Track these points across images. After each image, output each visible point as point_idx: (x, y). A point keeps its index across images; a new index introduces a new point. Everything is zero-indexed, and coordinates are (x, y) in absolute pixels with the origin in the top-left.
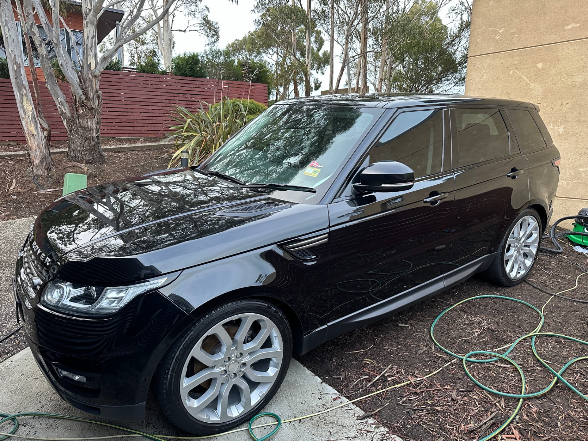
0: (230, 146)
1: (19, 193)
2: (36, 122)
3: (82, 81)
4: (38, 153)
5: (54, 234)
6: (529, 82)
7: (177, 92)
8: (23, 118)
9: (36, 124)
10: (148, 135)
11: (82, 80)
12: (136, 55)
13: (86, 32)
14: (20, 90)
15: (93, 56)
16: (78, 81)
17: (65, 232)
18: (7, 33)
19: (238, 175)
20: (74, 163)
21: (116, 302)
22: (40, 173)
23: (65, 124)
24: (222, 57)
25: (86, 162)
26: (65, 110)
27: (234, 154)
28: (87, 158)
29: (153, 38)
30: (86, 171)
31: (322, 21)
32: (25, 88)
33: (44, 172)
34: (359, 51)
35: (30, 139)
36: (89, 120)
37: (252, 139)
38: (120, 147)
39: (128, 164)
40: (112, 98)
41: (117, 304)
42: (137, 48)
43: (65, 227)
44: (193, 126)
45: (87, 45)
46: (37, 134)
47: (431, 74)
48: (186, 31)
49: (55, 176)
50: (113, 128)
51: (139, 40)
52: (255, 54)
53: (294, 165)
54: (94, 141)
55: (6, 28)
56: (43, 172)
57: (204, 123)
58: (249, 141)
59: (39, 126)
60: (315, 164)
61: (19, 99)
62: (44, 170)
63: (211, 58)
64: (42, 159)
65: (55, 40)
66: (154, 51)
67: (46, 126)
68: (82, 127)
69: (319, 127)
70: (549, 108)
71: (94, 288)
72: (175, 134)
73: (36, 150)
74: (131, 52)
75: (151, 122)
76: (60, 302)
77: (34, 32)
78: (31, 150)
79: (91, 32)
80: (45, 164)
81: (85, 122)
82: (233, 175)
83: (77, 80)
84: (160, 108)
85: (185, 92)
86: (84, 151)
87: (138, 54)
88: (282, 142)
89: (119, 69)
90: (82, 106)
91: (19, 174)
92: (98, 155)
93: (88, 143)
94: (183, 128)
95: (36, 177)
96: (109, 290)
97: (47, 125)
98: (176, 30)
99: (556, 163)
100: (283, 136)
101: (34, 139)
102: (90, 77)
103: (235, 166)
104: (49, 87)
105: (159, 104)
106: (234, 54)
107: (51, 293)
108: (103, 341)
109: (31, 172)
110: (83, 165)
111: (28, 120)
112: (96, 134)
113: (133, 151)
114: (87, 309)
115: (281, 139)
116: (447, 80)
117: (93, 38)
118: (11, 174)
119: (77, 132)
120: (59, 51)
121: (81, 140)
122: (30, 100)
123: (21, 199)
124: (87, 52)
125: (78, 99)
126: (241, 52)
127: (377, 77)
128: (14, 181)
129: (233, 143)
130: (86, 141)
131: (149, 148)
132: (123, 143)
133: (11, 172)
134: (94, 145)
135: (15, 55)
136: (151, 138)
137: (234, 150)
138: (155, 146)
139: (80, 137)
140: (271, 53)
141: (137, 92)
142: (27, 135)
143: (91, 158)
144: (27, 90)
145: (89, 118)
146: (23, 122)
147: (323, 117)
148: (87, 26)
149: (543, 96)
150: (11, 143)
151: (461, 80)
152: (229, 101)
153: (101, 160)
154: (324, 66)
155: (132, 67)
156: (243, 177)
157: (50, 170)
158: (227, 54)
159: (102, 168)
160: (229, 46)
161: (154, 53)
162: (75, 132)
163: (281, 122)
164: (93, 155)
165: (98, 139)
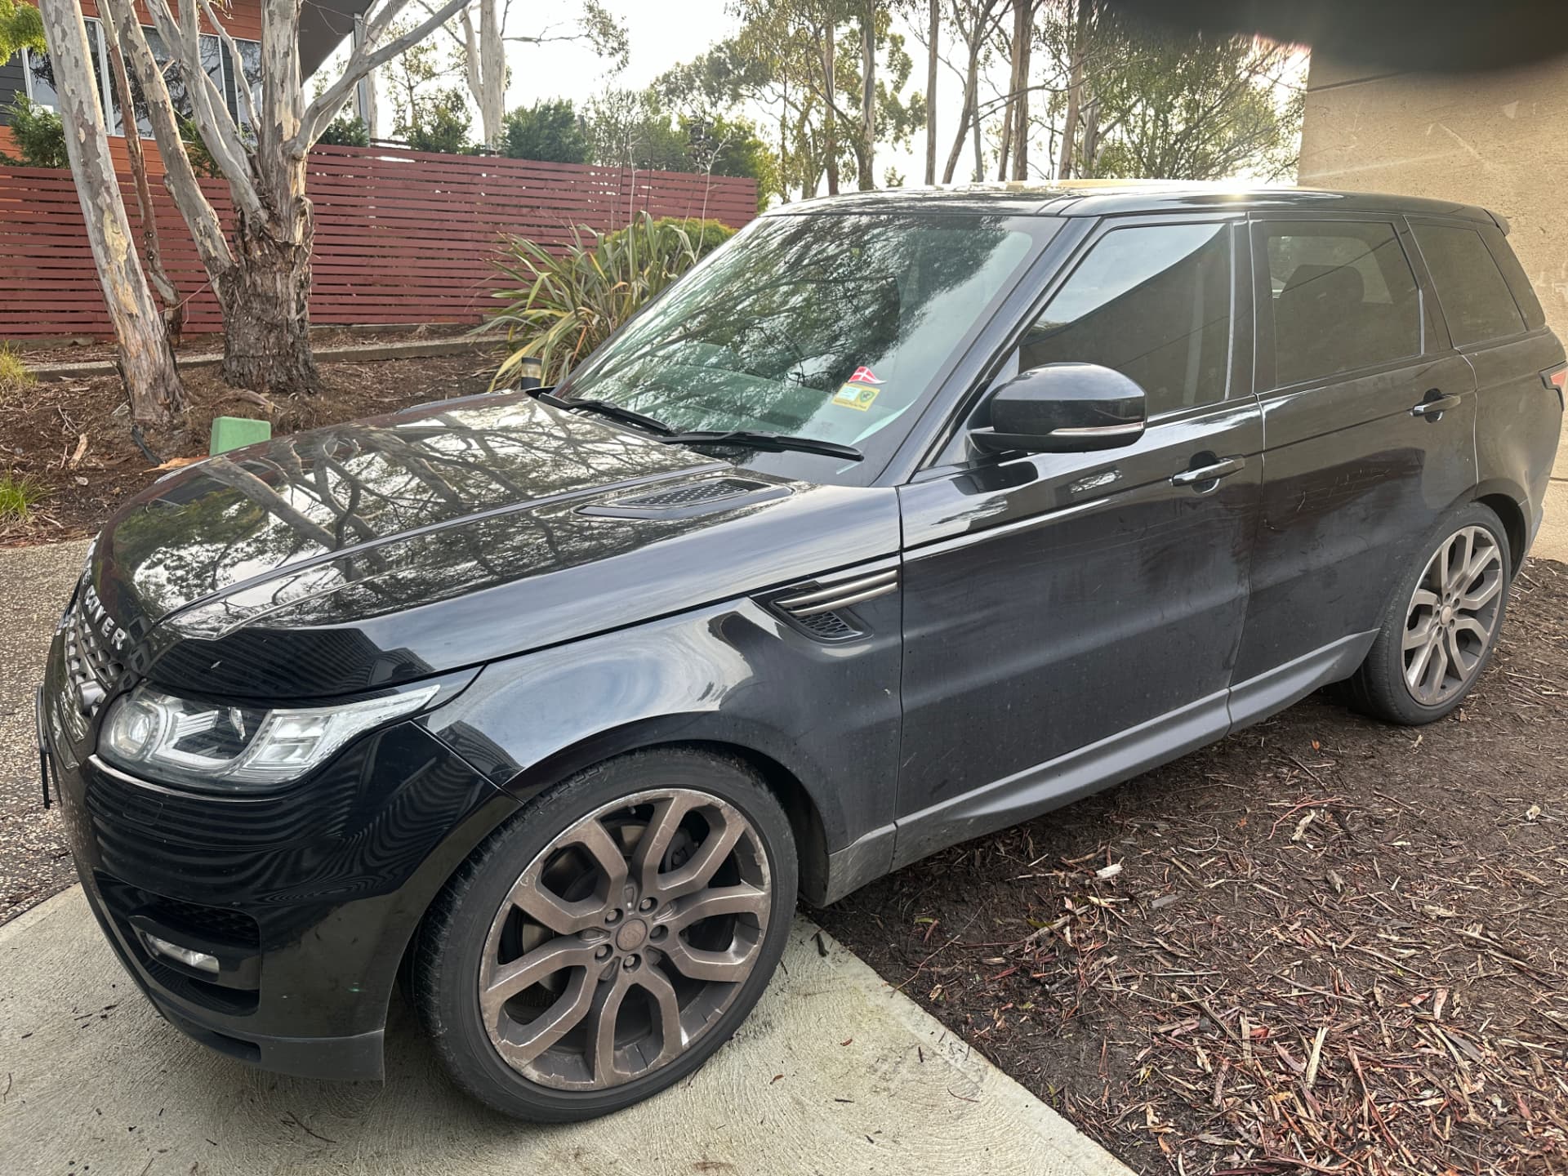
0: (640, 329)
1: (95, 469)
2: (138, 281)
3: (260, 171)
4: (145, 364)
5: (160, 569)
6: (1478, 157)
7: (515, 201)
8: (104, 271)
9: (137, 287)
10: (439, 318)
11: (259, 167)
12: (410, 106)
13: (269, 40)
14: (94, 195)
15: (287, 104)
16: (249, 171)
17: (195, 565)
18: (58, 42)
19: (660, 411)
20: (239, 391)
21: (299, 751)
22: (150, 417)
23: (216, 286)
24: (637, 108)
25: (271, 388)
26: (215, 248)
27: (652, 353)
28: (273, 377)
29: (455, 60)
30: (270, 411)
31: (908, 8)
32: (108, 189)
33: (160, 416)
34: (1006, 90)
35: (123, 325)
36: (278, 277)
37: (702, 313)
38: (362, 348)
39: (381, 394)
40: (343, 220)
41: (302, 756)
42: (411, 88)
43: (194, 549)
44: (554, 292)
45: (272, 75)
46: (140, 314)
47: (1204, 149)
48: (540, 40)
49: (189, 427)
50: (345, 299)
51: (418, 67)
52: (726, 101)
53: (815, 380)
54: (292, 332)
55: (57, 31)
56: (158, 416)
57: (585, 283)
58: (694, 317)
59: (146, 291)
60: (863, 374)
61: (93, 219)
62: (160, 409)
63: (608, 113)
64: (155, 380)
65: (185, 59)
66: (458, 97)
67: (168, 294)
68: (259, 295)
69: (885, 278)
70: (1536, 229)
71: (239, 713)
72: (506, 314)
73: (138, 357)
74: (396, 99)
75: (445, 282)
76: (149, 751)
77: (132, 41)
78: (126, 356)
79: (282, 39)
80: (162, 394)
81: (268, 283)
82: (647, 410)
83: (244, 170)
84: (469, 245)
85: (536, 202)
86: (266, 358)
87: (414, 105)
88: (782, 319)
89: (360, 142)
90: (260, 239)
91: (96, 419)
92: (302, 369)
93: (277, 338)
94: (526, 296)
95: (140, 429)
96: (279, 719)
97: (171, 292)
98: (516, 39)
99: (1555, 378)
100: (785, 302)
101: (134, 326)
102: (280, 159)
103: (654, 387)
104: (172, 188)
105: (467, 236)
106: (670, 101)
107: (127, 725)
108: (267, 857)
109: (126, 415)
110: (262, 396)
111: (118, 278)
112: (298, 312)
113: (396, 359)
114: (221, 770)
115: (780, 313)
116: (1250, 166)
117: (286, 54)
118: (74, 419)
119: (247, 308)
120: (198, 92)
121: (257, 329)
122: (122, 224)
123: (100, 485)
124: (272, 94)
125: (248, 221)
126: (690, 97)
127: (1057, 158)
128: (83, 438)
129: (648, 322)
130: (270, 331)
131: (441, 353)
132: (372, 339)
133: (76, 416)
134: (293, 344)
135: (81, 103)
136: (445, 326)
137: (650, 342)
138: (455, 346)
139: (254, 322)
140: (771, 98)
141: (409, 204)
142: (115, 315)
143: (284, 379)
144: (115, 195)
145: (279, 270)
146: (106, 283)
147: (896, 250)
148: (271, 24)
149: (1518, 194)
150: (80, 341)
151: (1287, 166)
152: (652, 225)
153: (312, 383)
154: (913, 131)
155: (399, 138)
156: (675, 416)
157: (177, 409)
158: (650, 100)
159: (314, 406)
160: (658, 80)
161: (457, 102)
162: (242, 308)
163: (782, 264)
164: (289, 371)
165: (302, 327)
